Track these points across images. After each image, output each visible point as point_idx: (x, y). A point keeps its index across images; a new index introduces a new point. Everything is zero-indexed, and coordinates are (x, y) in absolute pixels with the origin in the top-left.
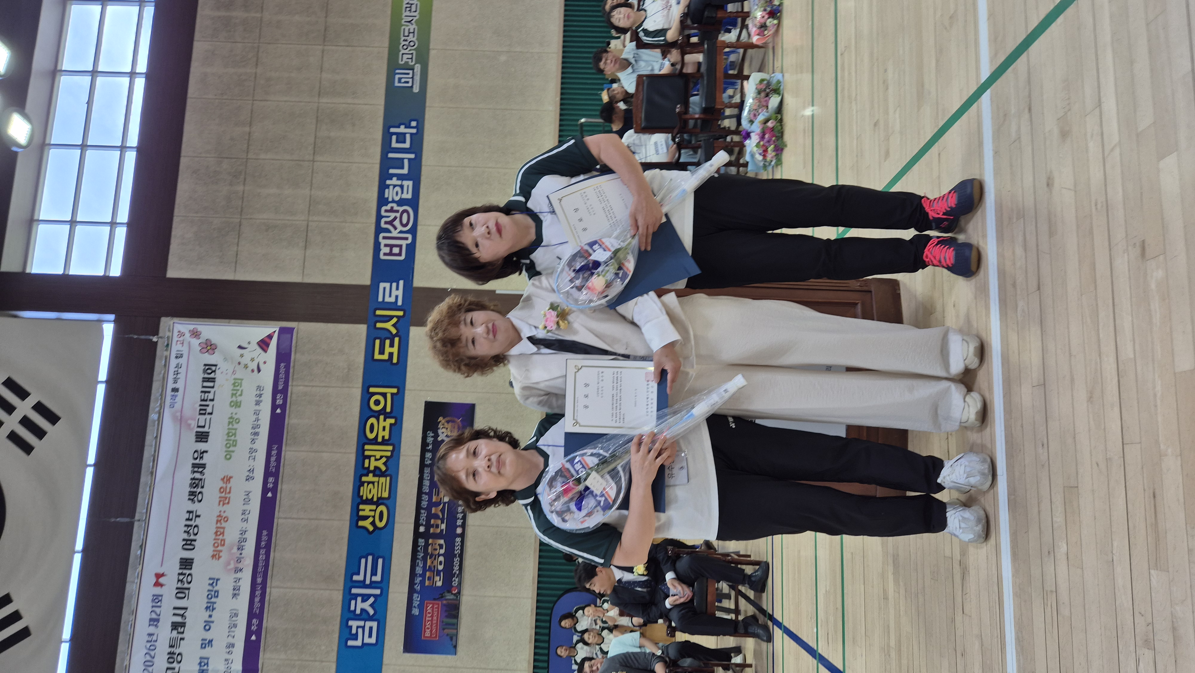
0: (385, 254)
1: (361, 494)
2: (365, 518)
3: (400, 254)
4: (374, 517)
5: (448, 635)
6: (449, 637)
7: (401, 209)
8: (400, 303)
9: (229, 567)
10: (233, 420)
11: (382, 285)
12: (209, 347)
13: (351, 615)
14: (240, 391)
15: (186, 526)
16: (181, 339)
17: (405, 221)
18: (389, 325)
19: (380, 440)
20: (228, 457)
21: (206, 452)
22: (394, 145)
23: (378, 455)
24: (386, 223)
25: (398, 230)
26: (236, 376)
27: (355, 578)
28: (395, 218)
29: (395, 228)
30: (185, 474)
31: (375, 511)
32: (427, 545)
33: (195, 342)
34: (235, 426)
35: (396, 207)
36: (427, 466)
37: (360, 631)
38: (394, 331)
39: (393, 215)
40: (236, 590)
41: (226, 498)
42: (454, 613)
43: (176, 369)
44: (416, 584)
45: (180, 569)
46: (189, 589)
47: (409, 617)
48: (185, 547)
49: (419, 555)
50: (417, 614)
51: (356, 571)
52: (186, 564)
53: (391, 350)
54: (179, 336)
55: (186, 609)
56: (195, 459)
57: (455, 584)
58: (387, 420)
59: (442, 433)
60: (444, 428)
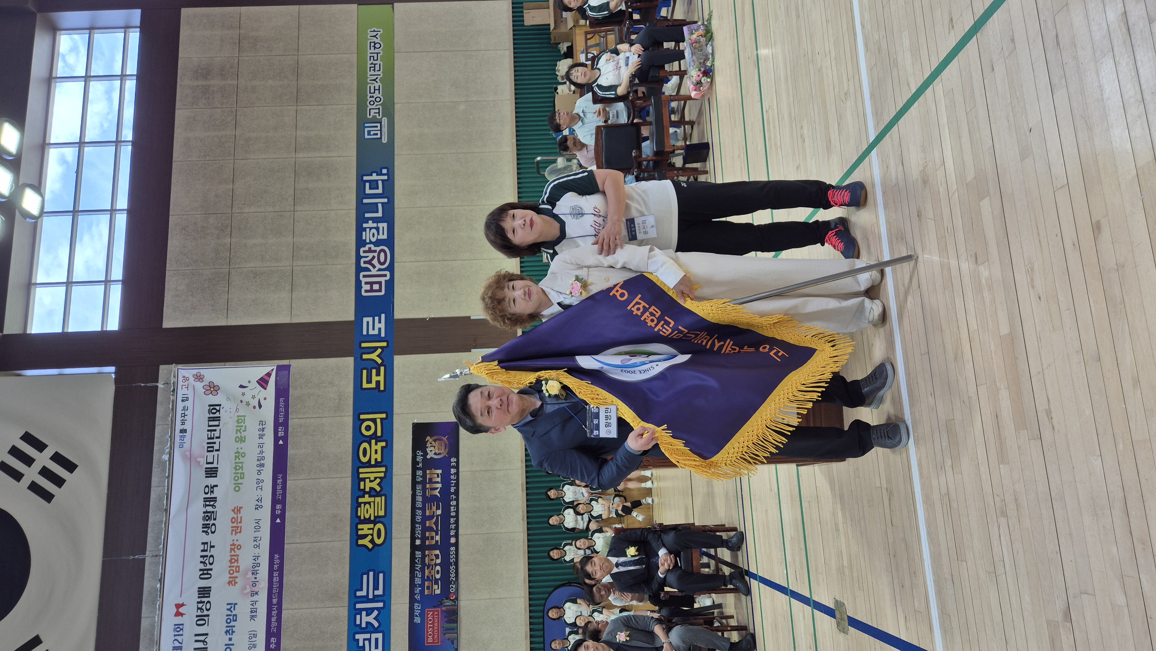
0: (366, 291)
1: (359, 514)
2: (364, 536)
3: (380, 290)
4: (372, 535)
5: (449, 639)
6: (450, 641)
7: (378, 249)
8: (383, 335)
9: (245, 592)
10: (239, 455)
11: (365, 320)
12: (213, 388)
13: (358, 630)
14: (244, 427)
15: (201, 556)
16: (186, 384)
17: (382, 259)
18: (374, 356)
19: (373, 462)
20: (237, 489)
21: (216, 486)
22: (368, 191)
23: (372, 477)
24: (365, 262)
25: (377, 269)
26: (240, 414)
27: (359, 594)
28: (374, 257)
29: (374, 267)
30: (198, 508)
31: (373, 529)
32: (424, 556)
33: (199, 385)
34: (242, 460)
35: (373, 248)
36: (419, 483)
37: (367, 643)
38: (379, 361)
39: (371, 255)
40: (254, 612)
41: (238, 527)
42: (453, 618)
43: (183, 412)
44: (417, 594)
45: (199, 597)
46: (208, 616)
47: (412, 626)
48: (202, 576)
49: (417, 567)
50: (419, 622)
51: (359, 588)
52: (204, 592)
53: (378, 378)
54: (184, 381)
55: (207, 634)
56: (206, 493)
57: (452, 590)
58: (378, 443)
59: (431, 451)
60: (432, 446)
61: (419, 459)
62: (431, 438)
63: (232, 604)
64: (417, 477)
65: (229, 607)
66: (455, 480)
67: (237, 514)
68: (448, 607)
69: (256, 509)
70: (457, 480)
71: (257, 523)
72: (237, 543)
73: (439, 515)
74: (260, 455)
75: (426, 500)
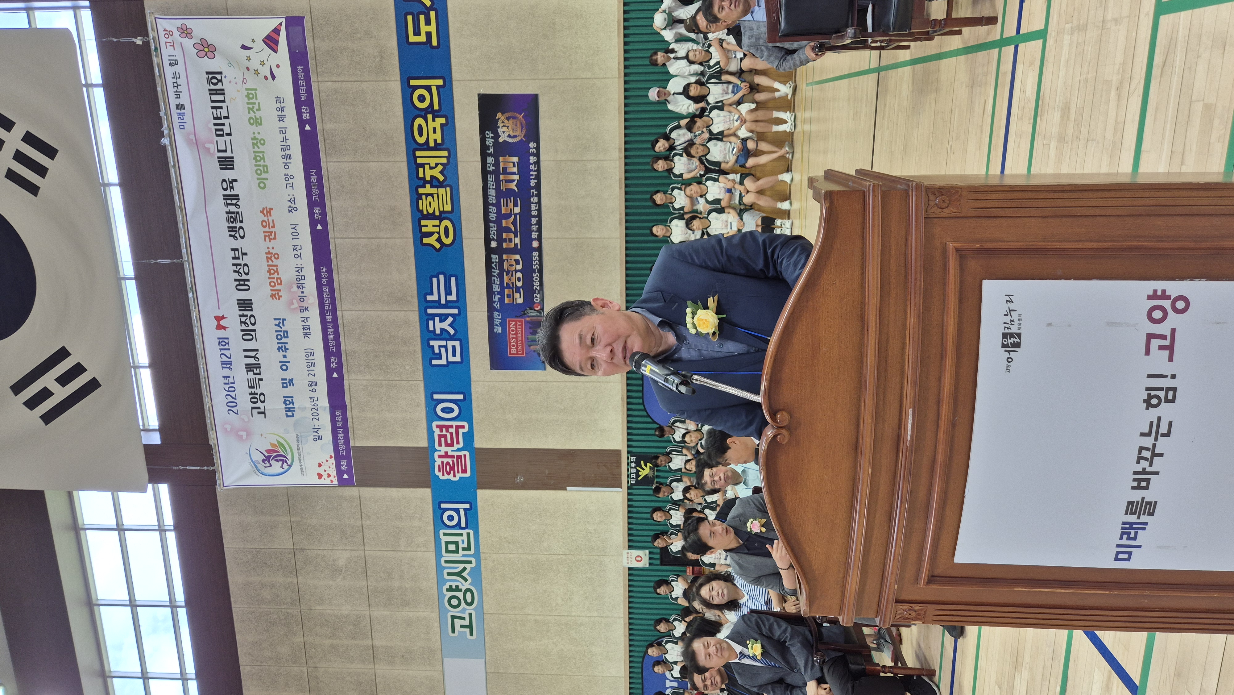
1: (421, 208)
2: (430, 234)
4: (439, 233)
10: (257, 142)
12: (206, 48)
13: (432, 336)
14: (257, 104)
15: (234, 265)
16: (170, 39)
19: (432, 144)
20: (262, 185)
21: (236, 181)
23: (433, 162)
26: (248, 86)
27: (429, 298)
30: (219, 208)
31: (439, 226)
32: (501, 261)
33: (188, 43)
34: (262, 148)
36: (490, 173)
37: (443, 350)
38: (428, 3)
40: (306, 328)
41: (271, 232)
43: (174, 80)
44: (495, 302)
45: (240, 310)
46: (254, 330)
47: (492, 335)
48: (239, 287)
49: (495, 272)
50: (500, 332)
51: (429, 291)
52: (245, 305)
53: (428, 29)
54: (167, 36)
55: (257, 350)
56: (225, 190)
57: (537, 300)
58: (436, 119)
59: (504, 132)
60: (505, 126)
61: (490, 142)
62: (503, 114)
63: (280, 319)
64: (488, 165)
65: (277, 322)
66: (535, 171)
67: (268, 217)
68: (533, 318)
69: (289, 211)
70: (538, 171)
71: (294, 228)
72: (274, 252)
73: (517, 214)
74: (284, 143)
75: (500, 194)
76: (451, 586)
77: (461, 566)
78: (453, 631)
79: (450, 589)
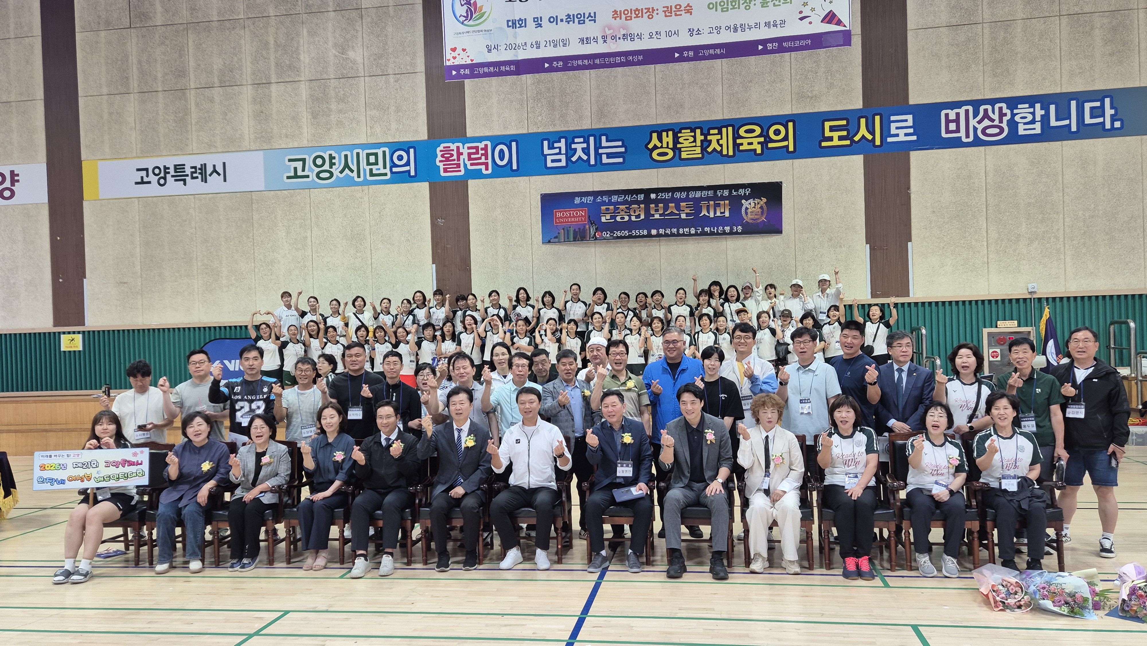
0: (947, 115)
1: (683, 131)
2: (660, 139)
3: (948, 131)
4: (662, 147)
5: (559, 233)
6: (557, 235)
7: (1004, 125)
8: (889, 140)
9: (606, 29)
13: (569, 141)
17: (988, 131)
18: (863, 131)
19: (739, 141)
23: (723, 142)
24: (986, 111)
25: (977, 125)
27: (604, 138)
28: (993, 120)
29: (979, 122)
31: (667, 147)
32: (638, 203)
35: (1005, 119)
36: (715, 192)
37: (557, 151)
38: (856, 139)
39: (996, 117)
40: (587, 40)
41: (671, 13)
42: (578, 236)
47: (572, 195)
53: (836, 139)
59: (750, 204)
60: (755, 205)
61: (742, 192)
62: (765, 203)
63: (595, 17)
64: (722, 191)
65: (592, 15)
66: (717, 231)
67: (685, 10)
68: (588, 231)
69: (690, 30)
70: (718, 234)
71: (675, 33)
72: (655, 14)
73: (680, 216)
74: (747, 26)
75: (697, 201)
76: (334, 158)
77: (354, 168)
78: (290, 160)
79: (331, 158)
